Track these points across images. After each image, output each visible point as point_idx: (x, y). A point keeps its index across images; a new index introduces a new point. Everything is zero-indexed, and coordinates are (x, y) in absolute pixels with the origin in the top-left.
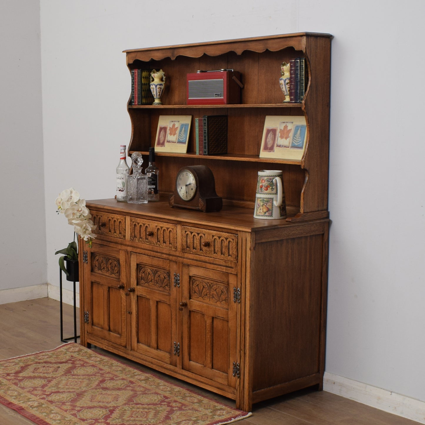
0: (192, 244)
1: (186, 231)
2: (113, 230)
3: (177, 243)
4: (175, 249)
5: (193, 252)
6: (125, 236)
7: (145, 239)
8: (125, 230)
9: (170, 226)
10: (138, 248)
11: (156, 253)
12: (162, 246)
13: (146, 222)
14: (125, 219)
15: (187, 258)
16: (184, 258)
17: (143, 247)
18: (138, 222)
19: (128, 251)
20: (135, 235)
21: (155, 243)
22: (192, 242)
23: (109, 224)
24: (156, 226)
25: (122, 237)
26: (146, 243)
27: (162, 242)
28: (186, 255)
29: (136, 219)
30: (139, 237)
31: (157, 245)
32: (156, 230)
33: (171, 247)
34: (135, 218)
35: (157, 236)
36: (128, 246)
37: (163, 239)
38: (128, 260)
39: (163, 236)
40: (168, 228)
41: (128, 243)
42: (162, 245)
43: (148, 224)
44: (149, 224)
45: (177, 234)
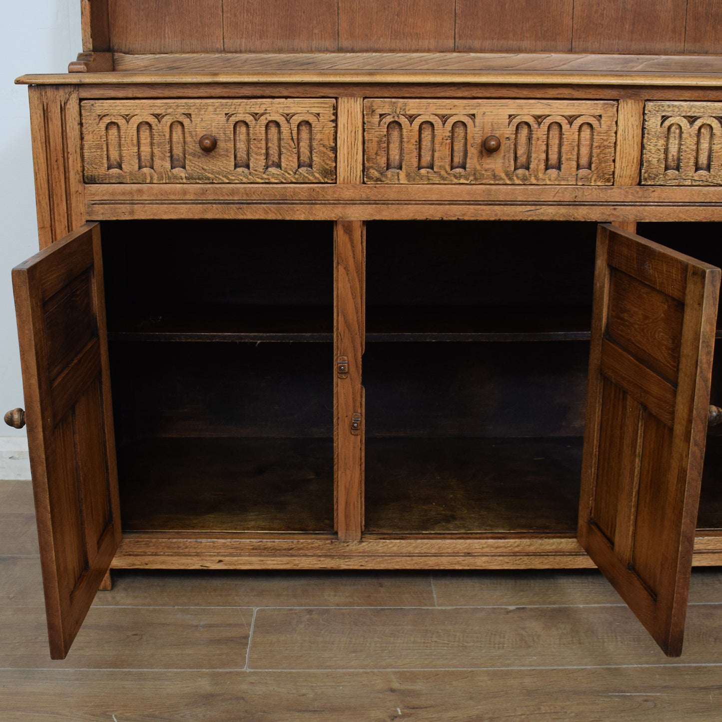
0: (694, 153)
1: (664, 118)
2: (263, 157)
3: (614, 161)
4: (608, 180)
5: (696, 178)
6: (331, 174)
7: (448, 168)
8: (335, 150)
9: (586, 109)
10: (408, 202)
11: (506, 208)
12: (537, 179)
13: (459, 109)
14: (335, 108)
15: (660, 204)
16: (646, 204)
17: (434, 197)
18: (408, 113)
19: (351, 222)
20: (388, 159)
21: (503, 175)
22: (695, 147)
23: (235, 140)
24: (510, 116)
25: (317, 175)
26: (455, 181)
27: (542, 166)
28: (656, 195)
29: (399, 105)
30: (416, 164)
31: (510, 179)
32: (509, 131)
33: (586, 178)
34: (394, 100)
35: (512, 151)
36: (352, 202)
37: (544, 156)
38: (351, 253)
39: (544, 148)
40: (571, 117)
41: (348, 194)
42: (541, 175)
43: (469, 115)
44: (472, 112)
45: (616, 133)
